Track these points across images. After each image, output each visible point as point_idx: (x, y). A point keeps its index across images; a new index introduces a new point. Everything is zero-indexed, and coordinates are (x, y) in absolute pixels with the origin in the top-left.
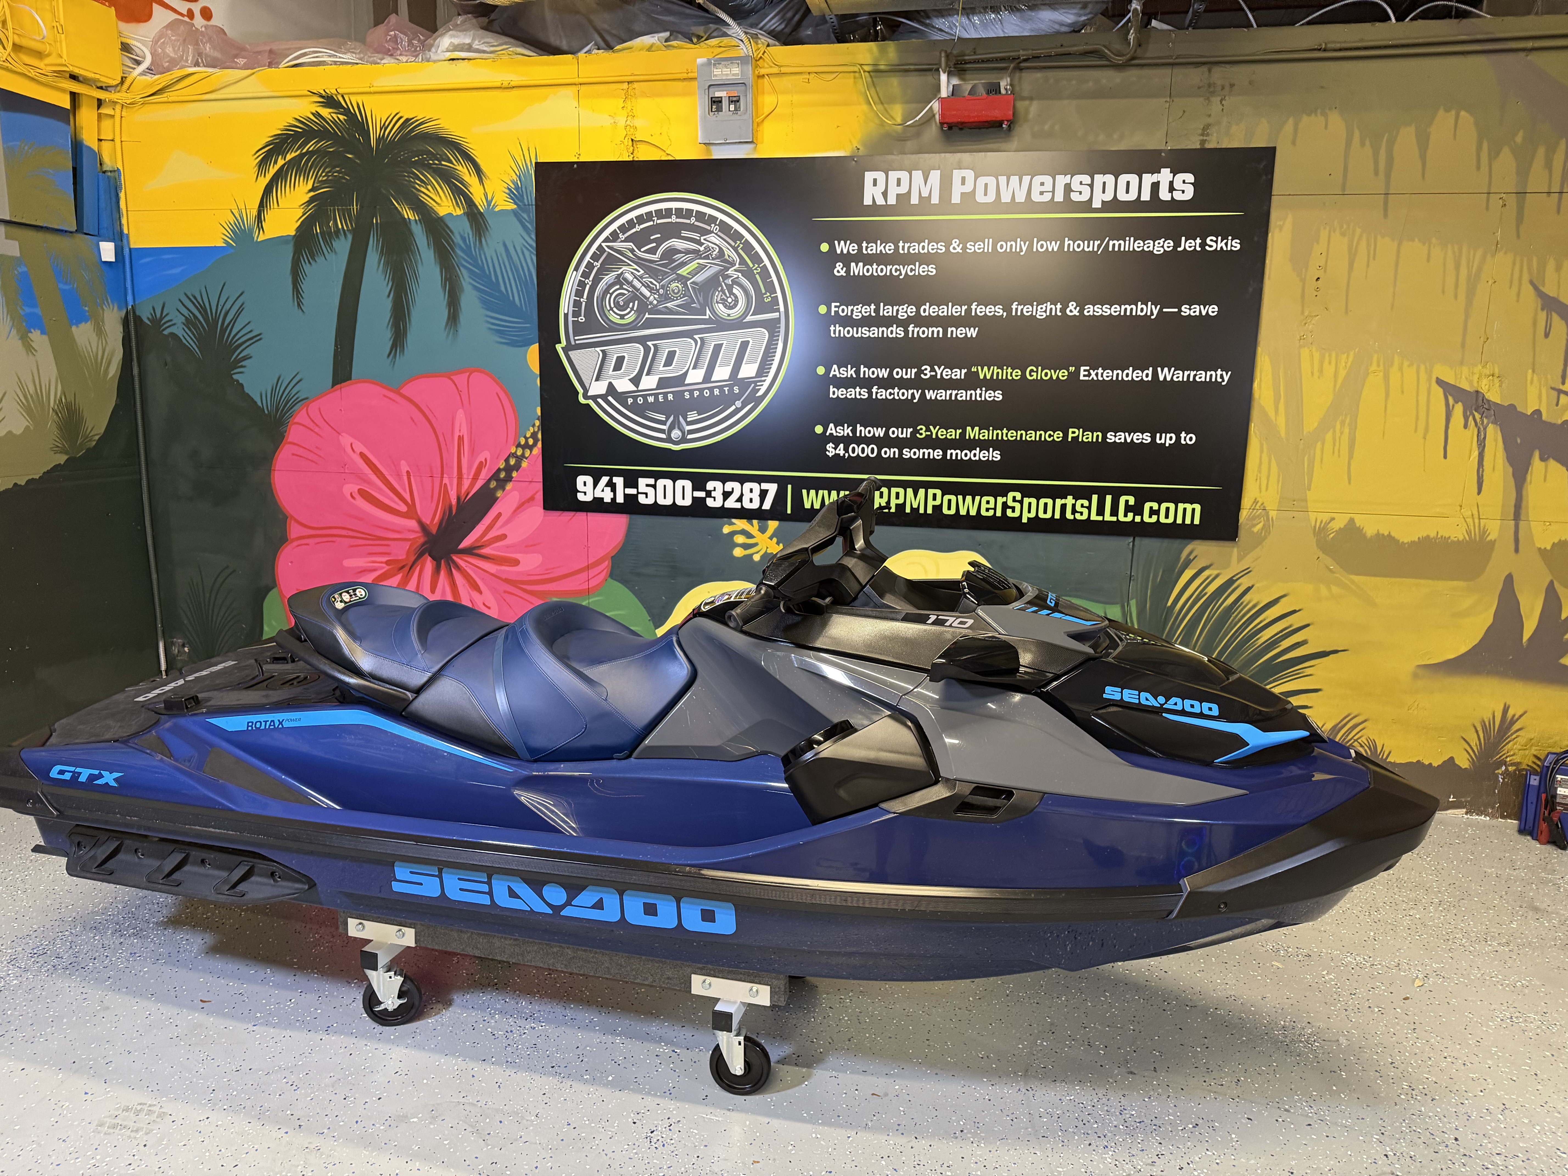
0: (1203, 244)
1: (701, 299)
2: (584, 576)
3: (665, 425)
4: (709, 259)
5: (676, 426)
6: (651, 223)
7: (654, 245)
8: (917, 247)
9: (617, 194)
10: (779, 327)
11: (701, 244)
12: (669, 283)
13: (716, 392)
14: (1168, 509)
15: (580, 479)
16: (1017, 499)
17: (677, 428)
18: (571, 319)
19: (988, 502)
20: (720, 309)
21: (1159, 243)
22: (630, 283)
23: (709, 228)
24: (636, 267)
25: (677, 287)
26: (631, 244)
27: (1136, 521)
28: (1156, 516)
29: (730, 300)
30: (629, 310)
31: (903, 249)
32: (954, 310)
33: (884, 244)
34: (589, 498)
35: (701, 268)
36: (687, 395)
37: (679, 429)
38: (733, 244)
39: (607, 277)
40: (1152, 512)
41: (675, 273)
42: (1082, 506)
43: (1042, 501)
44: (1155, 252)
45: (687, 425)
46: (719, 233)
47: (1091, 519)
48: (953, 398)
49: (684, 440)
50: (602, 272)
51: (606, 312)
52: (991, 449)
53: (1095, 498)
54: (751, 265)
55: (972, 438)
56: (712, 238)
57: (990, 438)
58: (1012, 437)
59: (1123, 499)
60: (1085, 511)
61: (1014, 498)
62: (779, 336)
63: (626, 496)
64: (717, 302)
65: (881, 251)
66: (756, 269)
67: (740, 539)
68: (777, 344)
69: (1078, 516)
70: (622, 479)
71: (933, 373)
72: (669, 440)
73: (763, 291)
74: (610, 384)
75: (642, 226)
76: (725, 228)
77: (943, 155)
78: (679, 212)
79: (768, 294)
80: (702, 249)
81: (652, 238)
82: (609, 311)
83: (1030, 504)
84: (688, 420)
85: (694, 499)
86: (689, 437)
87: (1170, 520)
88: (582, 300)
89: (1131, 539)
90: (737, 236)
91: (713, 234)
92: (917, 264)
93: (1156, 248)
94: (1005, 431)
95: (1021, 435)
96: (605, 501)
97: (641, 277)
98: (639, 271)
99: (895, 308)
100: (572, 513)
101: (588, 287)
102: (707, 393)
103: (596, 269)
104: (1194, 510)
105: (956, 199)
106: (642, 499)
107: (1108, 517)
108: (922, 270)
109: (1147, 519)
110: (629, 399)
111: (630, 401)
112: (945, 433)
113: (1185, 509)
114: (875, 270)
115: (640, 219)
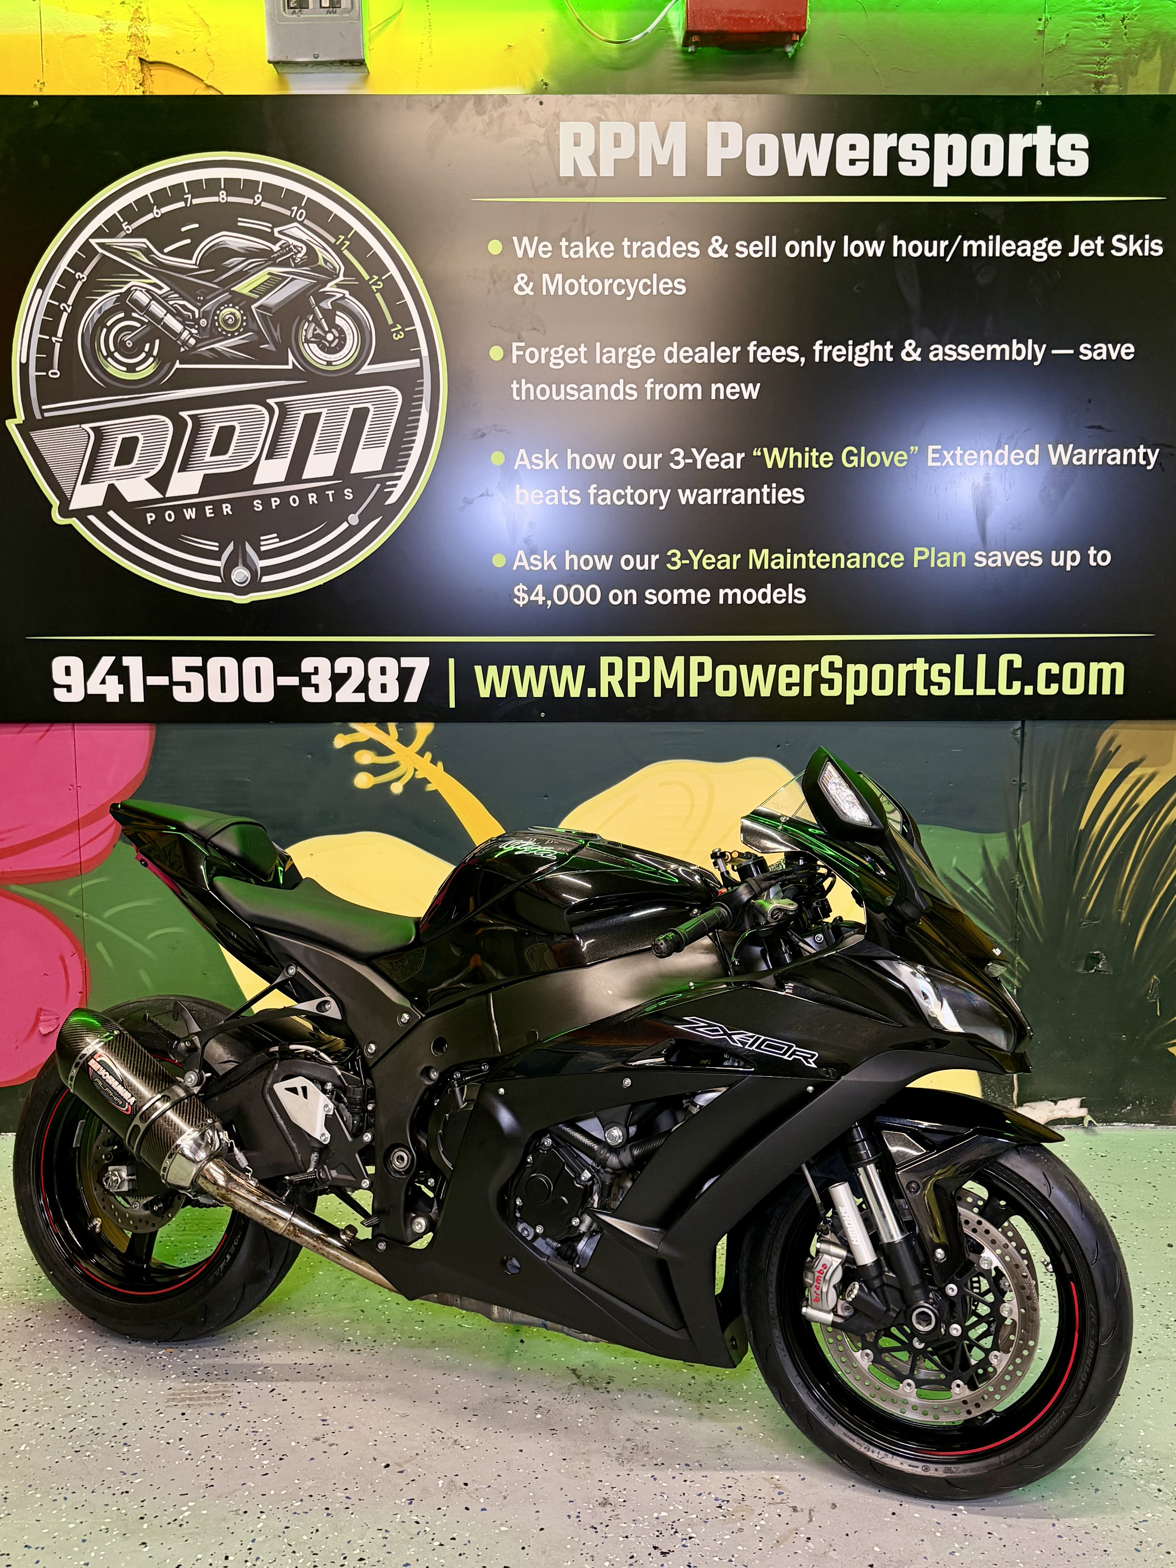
0: (1107, 246)
1: (277, 335)
2: (70, 840)
3: (219, 559)
4: (290, 266)
5: (240, 560)
6: (181, 204)
7: (188, 241)
8: (652, 249)
9: (116, 154)
10: (422, 384)
11: (275, 241)
12: (218, 308)
13: (312, 498)
14: (1074, 672)
15: (59, 664)
16: (836, 666)
17: (240, 566)
18: (33, 373)
19: (789, 674)
20: (314, 353)
21: (1040, 245)
22: (145, 309)
23: (288, 213)
24: (154, 280)
25: (231, 313)
26: (145, 240)
27: (1026, 693)
28: (1057, 685)
29: (330, 337)
30: (143, 355)
31: (630, 251)
32: (719, 354)
33: (597, 243)
34: (77, 696)
35: (274, 283)
36: (258, 506)
37: (246, 565)
38: (333, 240)
39: (100, 299)
40: (1051, 678)
41: (229, 290)
42: (941, 673)
43: (877, 668)
44: (1034, 258)
45: (260, 559)
46: (307, 222)
47: (956, 693)
48: (725, 502)
49: (255, 585)
50: (92, 289)
51: (101, 360)
52: (790, 586)
53: (960, 659)
54: (367, 277)
55: (758, 567)
56: (294, 229)
57: (789, 567)
58: (823, 563)
59: (1004, 659)
60: (946, 681)
61: (831, 664)
62: (421, 399)
63: (147, 689)
64: (308, 341)
65: (592, 253)
66: (375, 283)
67: (365, 757)
68: (419, 413)
69: (935, 690)
70: (139, 659)
71: (691, 461)
72: (227, 585)
73: (390, 322)
74: (112, 489)
75: (164, 210)
76: (316, 213)
77: (689, 96)
78: (232, 186)
79: (399, 327)
80: (276, 248)
81: (183, 229)
82: (106, 358)
83: (857, 673)
84: (263, 549)
85: (278, 689)
86: (265, 579)
87: (1079, 690)
88: (54, 339)
89: (1018, 724)
90: (338, 227)
91: (296, 224)
92: (655, 276)
93: (1036, 253)
94: (811, 555)
95: (839, 559)
96: (109, 700)
97: (165, 297)
98: (161, 288)
99: (621, 351)
100: (45, 727)
101: (65, 316)
102: (294, 502)
103: (79, 284)
104: (1114, 672)
105: (714, 170)
106: (180, 694)
107: (982, 690)
108: (663, 286)
109: (1042, 690)
110: (148, 515)
111: (150, 517)
112: (714, 560)
113: (1100, 672)
114: (582, 285)
115: (161, 198)
